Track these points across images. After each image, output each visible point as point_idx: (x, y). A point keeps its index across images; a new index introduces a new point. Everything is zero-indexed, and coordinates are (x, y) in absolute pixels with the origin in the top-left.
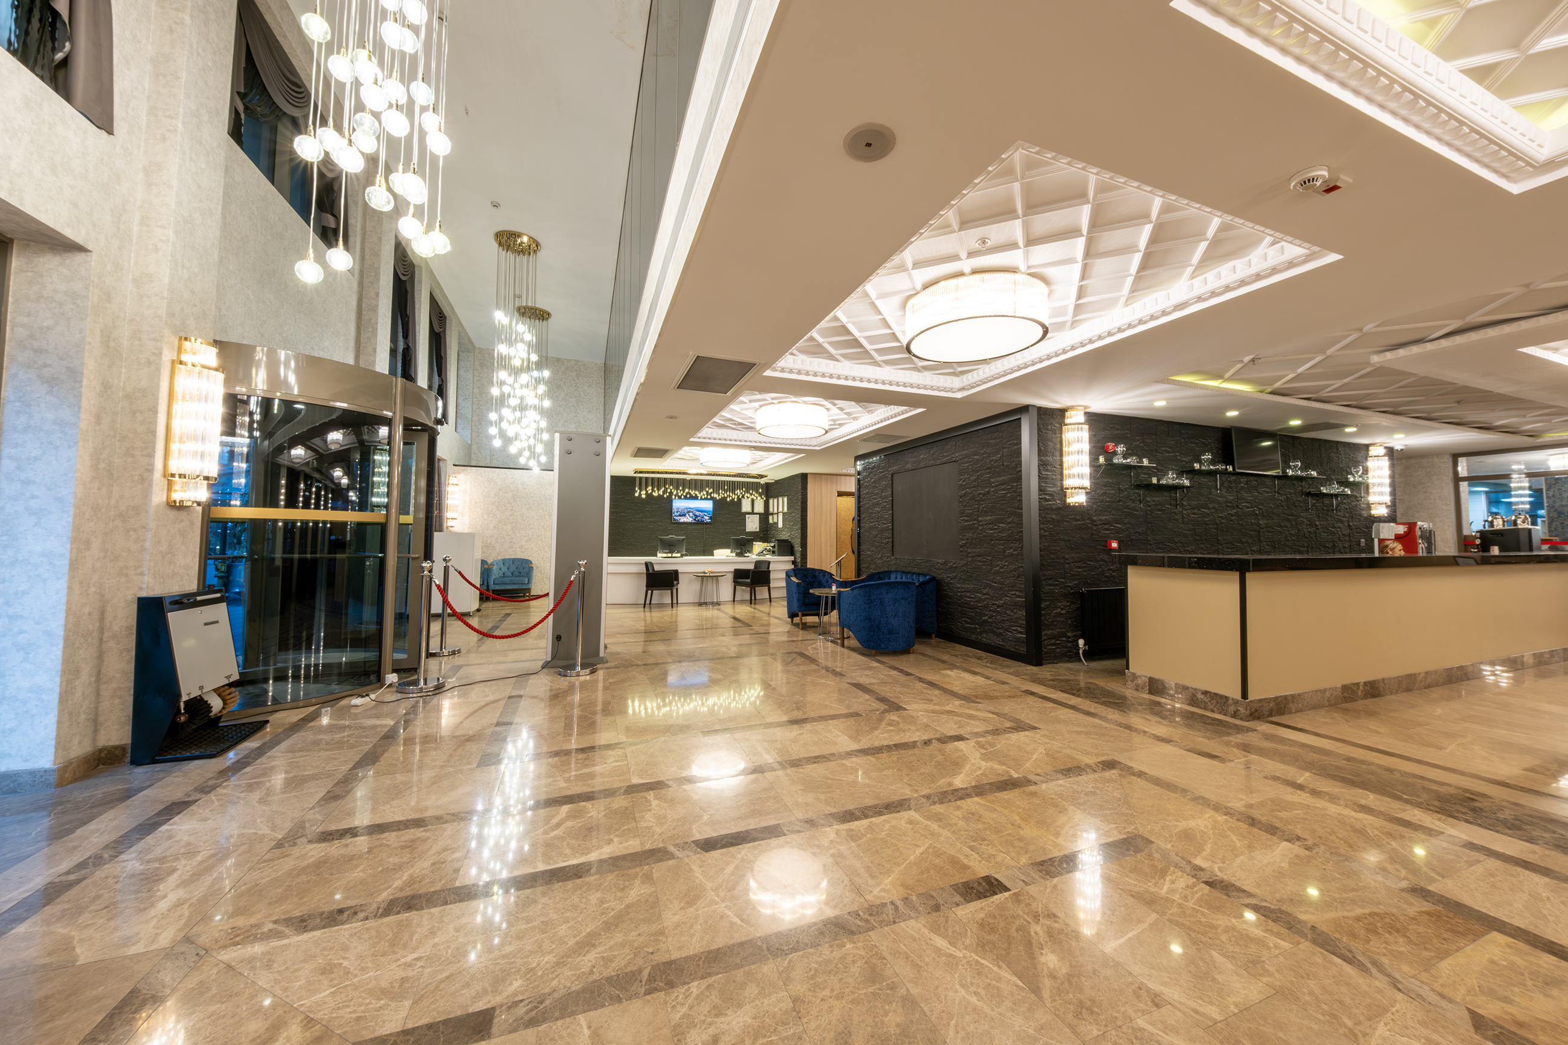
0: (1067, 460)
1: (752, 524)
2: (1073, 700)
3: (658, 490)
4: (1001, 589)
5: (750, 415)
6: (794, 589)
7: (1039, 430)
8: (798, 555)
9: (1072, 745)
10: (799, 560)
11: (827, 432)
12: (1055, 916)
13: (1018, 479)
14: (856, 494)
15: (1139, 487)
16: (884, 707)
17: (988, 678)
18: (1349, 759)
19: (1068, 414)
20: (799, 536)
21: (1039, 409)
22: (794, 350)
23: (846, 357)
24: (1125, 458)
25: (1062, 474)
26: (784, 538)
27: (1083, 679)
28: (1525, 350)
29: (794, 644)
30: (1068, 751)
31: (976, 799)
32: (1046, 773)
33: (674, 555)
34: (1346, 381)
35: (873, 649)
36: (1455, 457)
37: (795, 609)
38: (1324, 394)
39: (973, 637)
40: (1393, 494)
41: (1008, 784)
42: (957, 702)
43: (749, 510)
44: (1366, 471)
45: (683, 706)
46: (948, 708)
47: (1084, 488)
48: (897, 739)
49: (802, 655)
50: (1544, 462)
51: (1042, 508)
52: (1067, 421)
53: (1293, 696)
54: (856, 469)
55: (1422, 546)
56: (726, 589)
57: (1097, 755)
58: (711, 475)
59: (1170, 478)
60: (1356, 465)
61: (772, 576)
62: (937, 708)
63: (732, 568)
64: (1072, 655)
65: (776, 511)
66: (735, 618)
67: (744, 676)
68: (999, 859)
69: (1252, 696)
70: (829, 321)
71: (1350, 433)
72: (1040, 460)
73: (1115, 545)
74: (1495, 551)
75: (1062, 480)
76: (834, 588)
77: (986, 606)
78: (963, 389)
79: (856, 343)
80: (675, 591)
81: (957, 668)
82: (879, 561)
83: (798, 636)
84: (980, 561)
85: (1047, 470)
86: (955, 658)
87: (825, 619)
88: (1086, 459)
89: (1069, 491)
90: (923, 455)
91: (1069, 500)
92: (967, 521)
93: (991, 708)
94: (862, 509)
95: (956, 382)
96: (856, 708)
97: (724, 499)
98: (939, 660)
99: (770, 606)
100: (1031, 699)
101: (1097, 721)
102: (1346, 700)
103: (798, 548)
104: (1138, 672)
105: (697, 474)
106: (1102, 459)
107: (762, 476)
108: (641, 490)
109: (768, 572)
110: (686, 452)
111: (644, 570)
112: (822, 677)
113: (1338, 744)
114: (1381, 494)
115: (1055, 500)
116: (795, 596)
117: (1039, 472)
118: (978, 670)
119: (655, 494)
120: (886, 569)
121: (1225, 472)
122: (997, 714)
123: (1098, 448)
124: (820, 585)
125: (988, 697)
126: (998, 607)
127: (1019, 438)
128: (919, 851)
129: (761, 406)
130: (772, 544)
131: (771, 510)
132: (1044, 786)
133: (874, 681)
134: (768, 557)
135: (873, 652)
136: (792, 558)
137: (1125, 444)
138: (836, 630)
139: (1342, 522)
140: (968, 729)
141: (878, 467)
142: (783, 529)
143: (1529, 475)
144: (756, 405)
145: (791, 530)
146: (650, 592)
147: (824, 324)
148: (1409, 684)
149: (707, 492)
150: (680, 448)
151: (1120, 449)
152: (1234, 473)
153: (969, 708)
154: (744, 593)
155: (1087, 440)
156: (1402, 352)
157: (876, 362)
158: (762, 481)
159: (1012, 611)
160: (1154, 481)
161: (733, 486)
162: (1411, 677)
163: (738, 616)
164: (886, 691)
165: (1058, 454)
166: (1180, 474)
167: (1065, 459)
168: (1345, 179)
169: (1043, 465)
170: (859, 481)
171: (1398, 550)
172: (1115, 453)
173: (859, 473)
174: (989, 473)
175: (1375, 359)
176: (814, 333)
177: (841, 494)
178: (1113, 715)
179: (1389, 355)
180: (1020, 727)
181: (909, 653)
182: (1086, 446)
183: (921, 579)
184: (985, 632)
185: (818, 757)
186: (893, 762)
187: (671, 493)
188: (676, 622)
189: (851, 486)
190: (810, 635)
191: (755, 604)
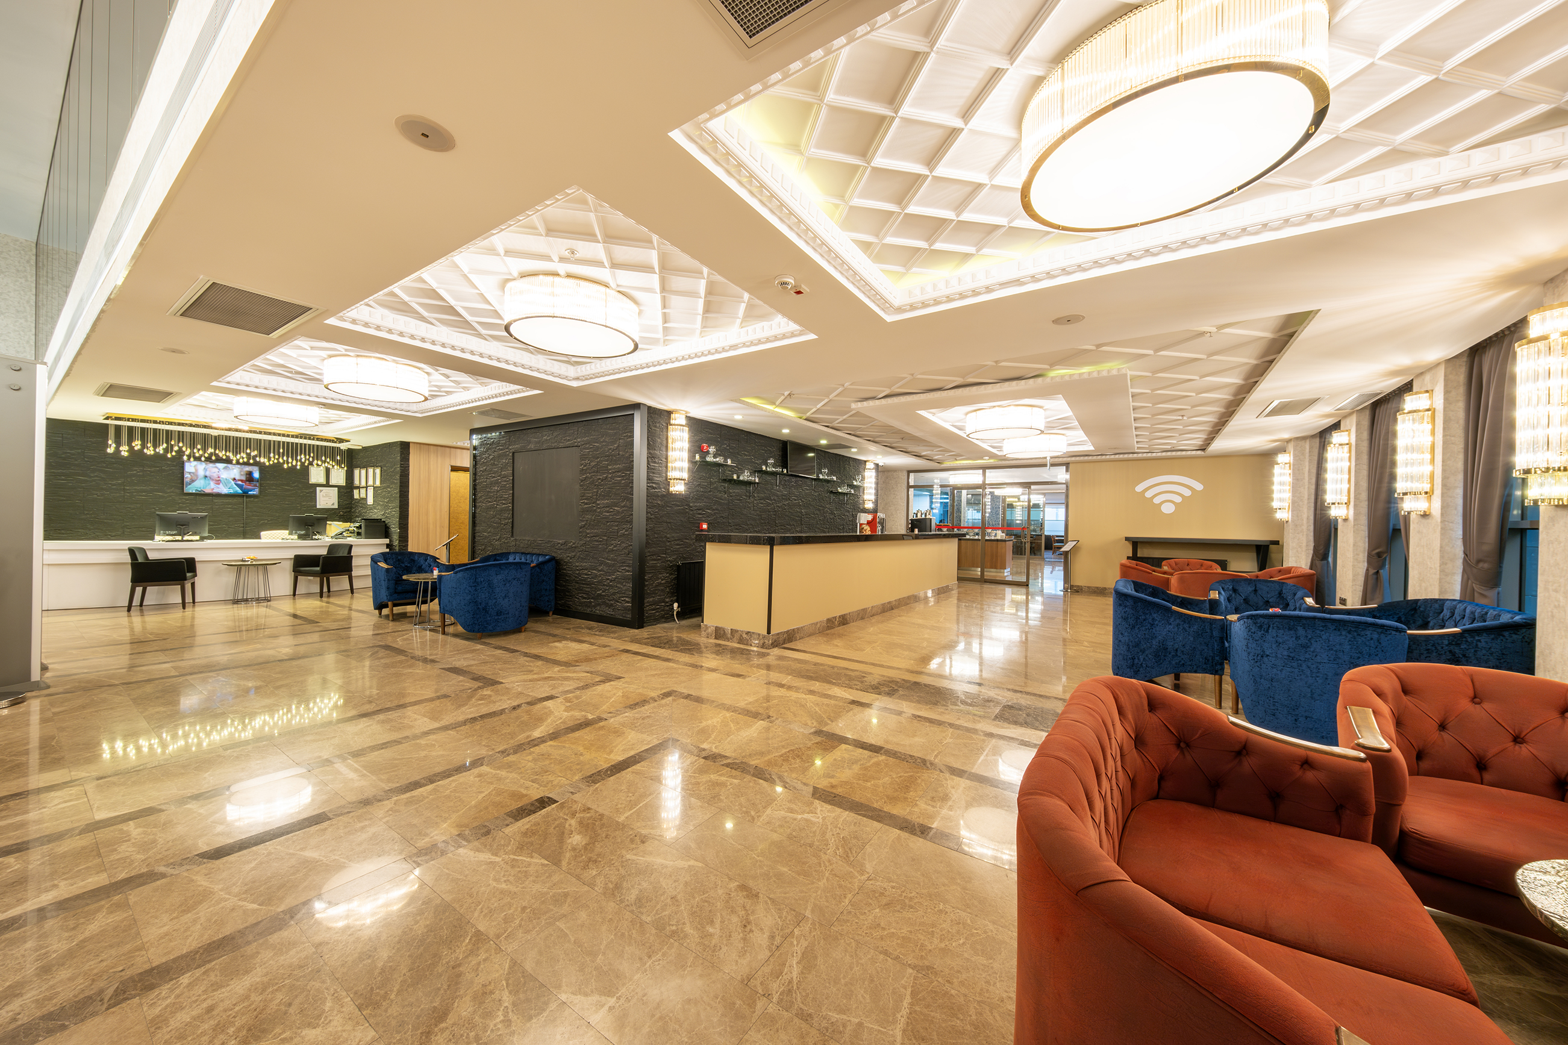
0: (671, 454)
1: (327, 499)
2: (658, 651)
3: (155, 446)
4: (613, 565)
5: (314, 364)
6: (382, 576)
7: (649, 426)
8: (395, 537)
9: (646, 685)
10: (396, 543)
11: (426, 399)
12: (589, 809)
13: (630, 468)
14: (471, 470)
15: (725, 480)
16: (477, 684)
17: (593, 644)
18: (815, 664)
19: (673, 416)
20: (397, 515)
21: (649, 408)
22: (369, 300)
23: (443, 322)
24: (715, 457)
25: (667, 467)
26: (375, 517)
27: (675, 635)
28: (919, 412)
29: (379, 636)
30: (640, 691)
31: (551, 743)
32: (617, 711)
33: (186, 538)
34: (844, 417)
35: (478, 631)
36: (909, 472)
37: (384, 595)
38: (835, 424)
39: (588, 610)
40: (877, 494)
41: (585, 724)
42: (557, 669)
43: (323, 481)
44: (863, 478)
45: (208, 735)
46: (546, 675)
47: (684, 480)
48: (485, 710)
49: (387, 647)
50: (947, 479)
51: (650, 496)
52: (672, 422)
53: (798, 629)
54: (471, 443)
55: (879, 528)
56: (281, 581)
57: (662, 689)
58: (255, 432)
59: (746, 476)
60: (858, 475)
61: (355, 562)
62: (535, 676)
63: (291, 554)
64: (668, 617)
65: (363, 484)
66: (295, 616)
67: (313, 682)
68: (555, 783)
69: (773, 632)
70: (414, 281)
71: (853, 453)
72: (649, 453)
73: (705, 526)
74: (916, 531)
75: (667, 471)
76: (436, 573)
77: (600, 582)
78: (577, 379)
79: (451, 311)
80: (188, 586)
81: (565, 639)
82: (495, 541)
83: (388, 628)
84: (597, 541)
85: (655, 462)
86: (567, 632)
87: (424, 607)
88: (685, 455)
89: (672, 481)
90: (546, 436)
91: (671, 489)
92: (586, 504)
93: (588, 669)
94: (478, 487)
95: (571, 371)
96: (445, 690)
97: (278, 466)
98: (550, 635)
99: (352, 598)
100: (624, 656)
101: (671, 664)
102: (829, 628)
103: (395, 529)
104: (709, 625)
105: (230, 430)
106: (697, 457)
107: (341, 441)
108: (118, 443)
109: (349, 558)
110: (204, 397)
111: (128, 559)
112: (410, 666)
113: (813, 656)
114: (870, 494)
115: (660, 488)
116: (384, 584)
117: (648, 463)
118: (587, 639)
119: (150, 451)
120: (504, 551)
121: (782, 474)
122: (591, 673)
123: (697, 448)
124: (420, 570)
125: (587, 660)
126: (611, 581)
127: (632, 431)
128: (480, 797)
129: (331, 356)
130: (357, 525)
131: (357, 482)
132: (612, 720)
133: (473, 662)
134: (351, 540)
135: (479, 635)
136: (387, 541)
137: (716, 446)
138: (437, 617)
139: (849, 512)
140: (561, 689)
141: (498, 443)
142: (373, 507)
143: (941, 486)
144: (324, 354)
145: (386, 507)
146: (139, 590)
147: (407, 281)
148: (863, 615)
149: (248, 455)
150: (196, 390)
151: (712, 449)
152: (787, 475)
153: (567, 672)
154: (309, 584)
155: (687, 440)
156: (865, 404)
157: (480, 334)
158: (343, 446)
159: (622, 584)
160: (735, 477)
161: (293, 450)
162: (865, 610)
163: (299, 613)
164: (487, 671)
165: (664, 449)
166: (753, 472)
167: (670, 453)
168: (804, 288)
169: (651, 457)
170: (475, 456)
171: (867, 531)
172: (708, 453)
173: (475, 448)
174: (607, 461)
175: (853, 406)
176: (396, 288)
177: (455, 469)
178: (685, 658)
179: (859, 405)
180: (608, 678)
181: (520, 631)
182: (686, 445)
183: (541, 559)
184: (599, 605)
185: (388, 742)
186: (475, 730)
187: (180, 452)
188: (192, 626)
189: (466, 461)
190: (404, 626)
191: (329, 596)
